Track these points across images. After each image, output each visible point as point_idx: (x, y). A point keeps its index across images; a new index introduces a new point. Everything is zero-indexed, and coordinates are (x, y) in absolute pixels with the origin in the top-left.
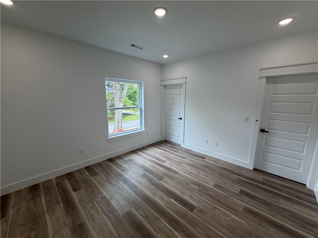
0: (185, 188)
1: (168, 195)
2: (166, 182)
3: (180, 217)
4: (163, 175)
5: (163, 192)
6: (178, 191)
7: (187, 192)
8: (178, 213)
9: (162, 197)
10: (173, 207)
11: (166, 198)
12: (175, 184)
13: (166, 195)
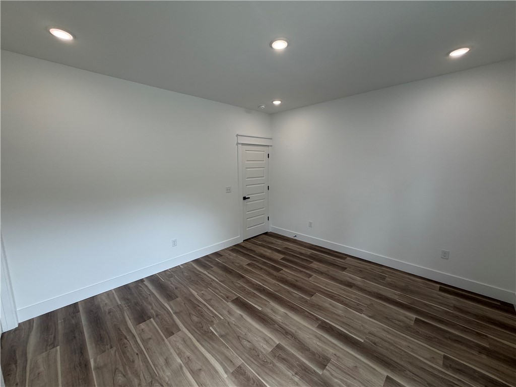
0: (234, 326)
1: (265, 315)
2: (266, 341)
3: (253, 293)
4: (274, 365)
5: (272, 320)
6: (248, 322)
7: (232, 320)
8: (254, 296)
9: (274, 312)
10: (259, 301)
11: (268, 311)
12: (250, 336)
13: (267, 316)
